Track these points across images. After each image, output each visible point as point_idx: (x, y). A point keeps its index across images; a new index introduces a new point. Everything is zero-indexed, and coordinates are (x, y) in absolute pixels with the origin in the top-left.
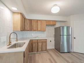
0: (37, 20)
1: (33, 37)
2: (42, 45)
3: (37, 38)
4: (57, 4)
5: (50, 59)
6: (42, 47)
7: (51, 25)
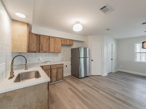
0: (49, 37)
1: (42, 62)
2: (57, 72)
3: (48, 63)
4: (80, 21)
5: (70, 89)
6: (57, 74)
7: (67, 46)
